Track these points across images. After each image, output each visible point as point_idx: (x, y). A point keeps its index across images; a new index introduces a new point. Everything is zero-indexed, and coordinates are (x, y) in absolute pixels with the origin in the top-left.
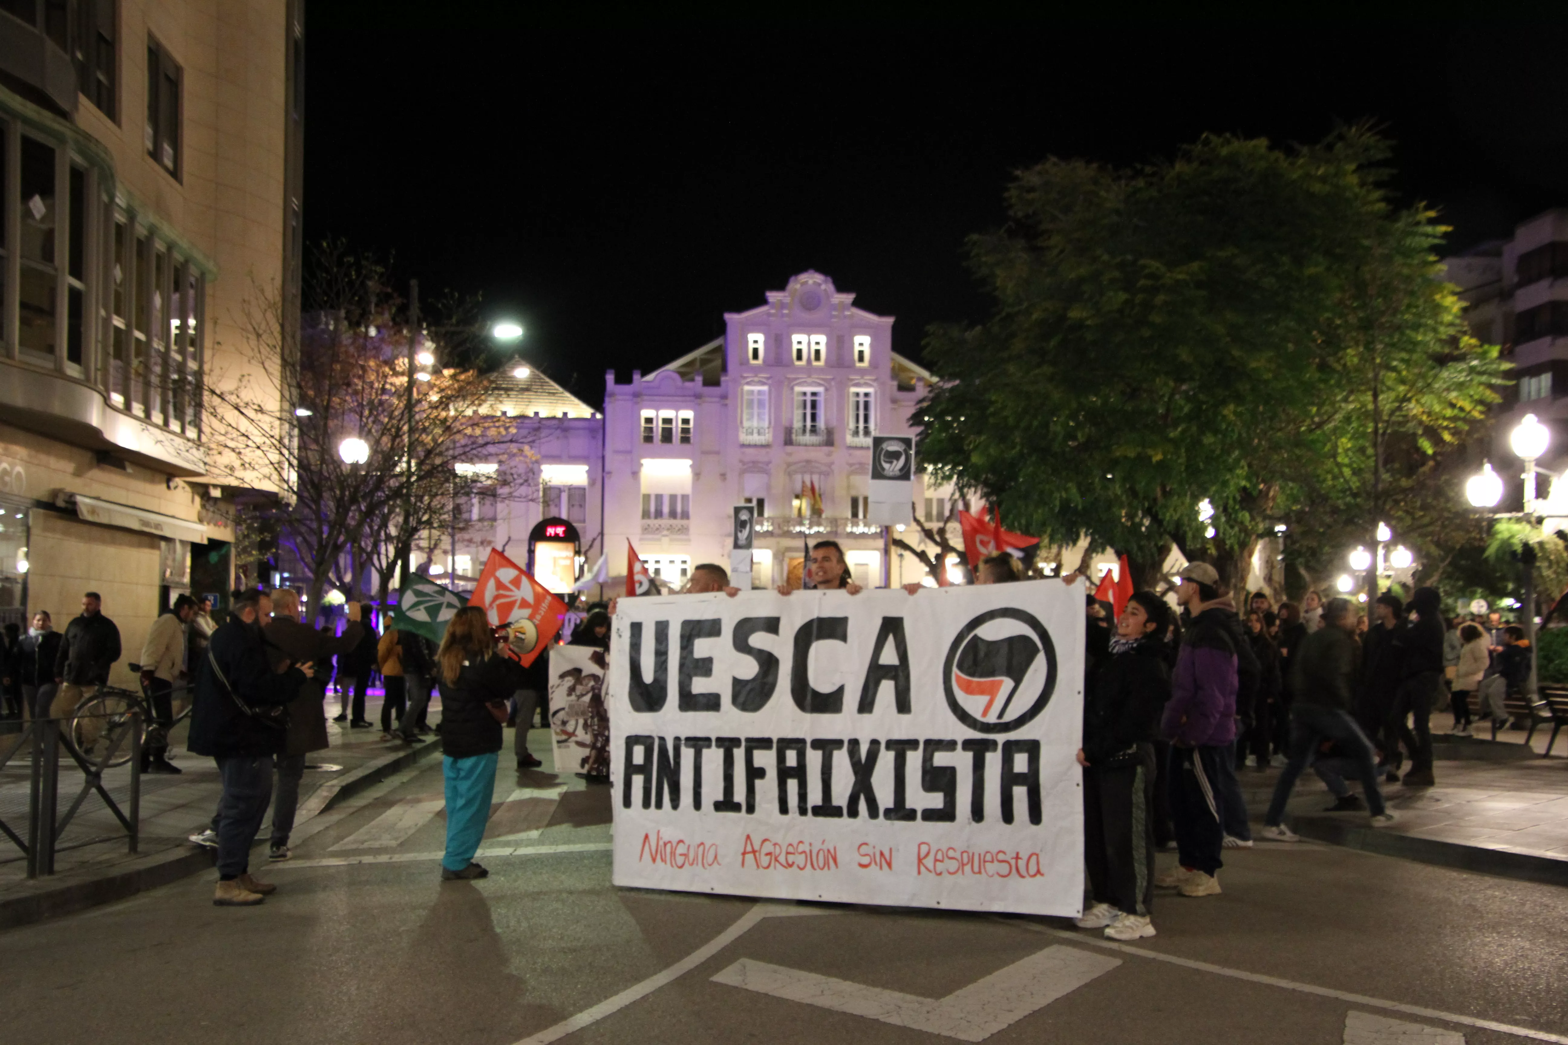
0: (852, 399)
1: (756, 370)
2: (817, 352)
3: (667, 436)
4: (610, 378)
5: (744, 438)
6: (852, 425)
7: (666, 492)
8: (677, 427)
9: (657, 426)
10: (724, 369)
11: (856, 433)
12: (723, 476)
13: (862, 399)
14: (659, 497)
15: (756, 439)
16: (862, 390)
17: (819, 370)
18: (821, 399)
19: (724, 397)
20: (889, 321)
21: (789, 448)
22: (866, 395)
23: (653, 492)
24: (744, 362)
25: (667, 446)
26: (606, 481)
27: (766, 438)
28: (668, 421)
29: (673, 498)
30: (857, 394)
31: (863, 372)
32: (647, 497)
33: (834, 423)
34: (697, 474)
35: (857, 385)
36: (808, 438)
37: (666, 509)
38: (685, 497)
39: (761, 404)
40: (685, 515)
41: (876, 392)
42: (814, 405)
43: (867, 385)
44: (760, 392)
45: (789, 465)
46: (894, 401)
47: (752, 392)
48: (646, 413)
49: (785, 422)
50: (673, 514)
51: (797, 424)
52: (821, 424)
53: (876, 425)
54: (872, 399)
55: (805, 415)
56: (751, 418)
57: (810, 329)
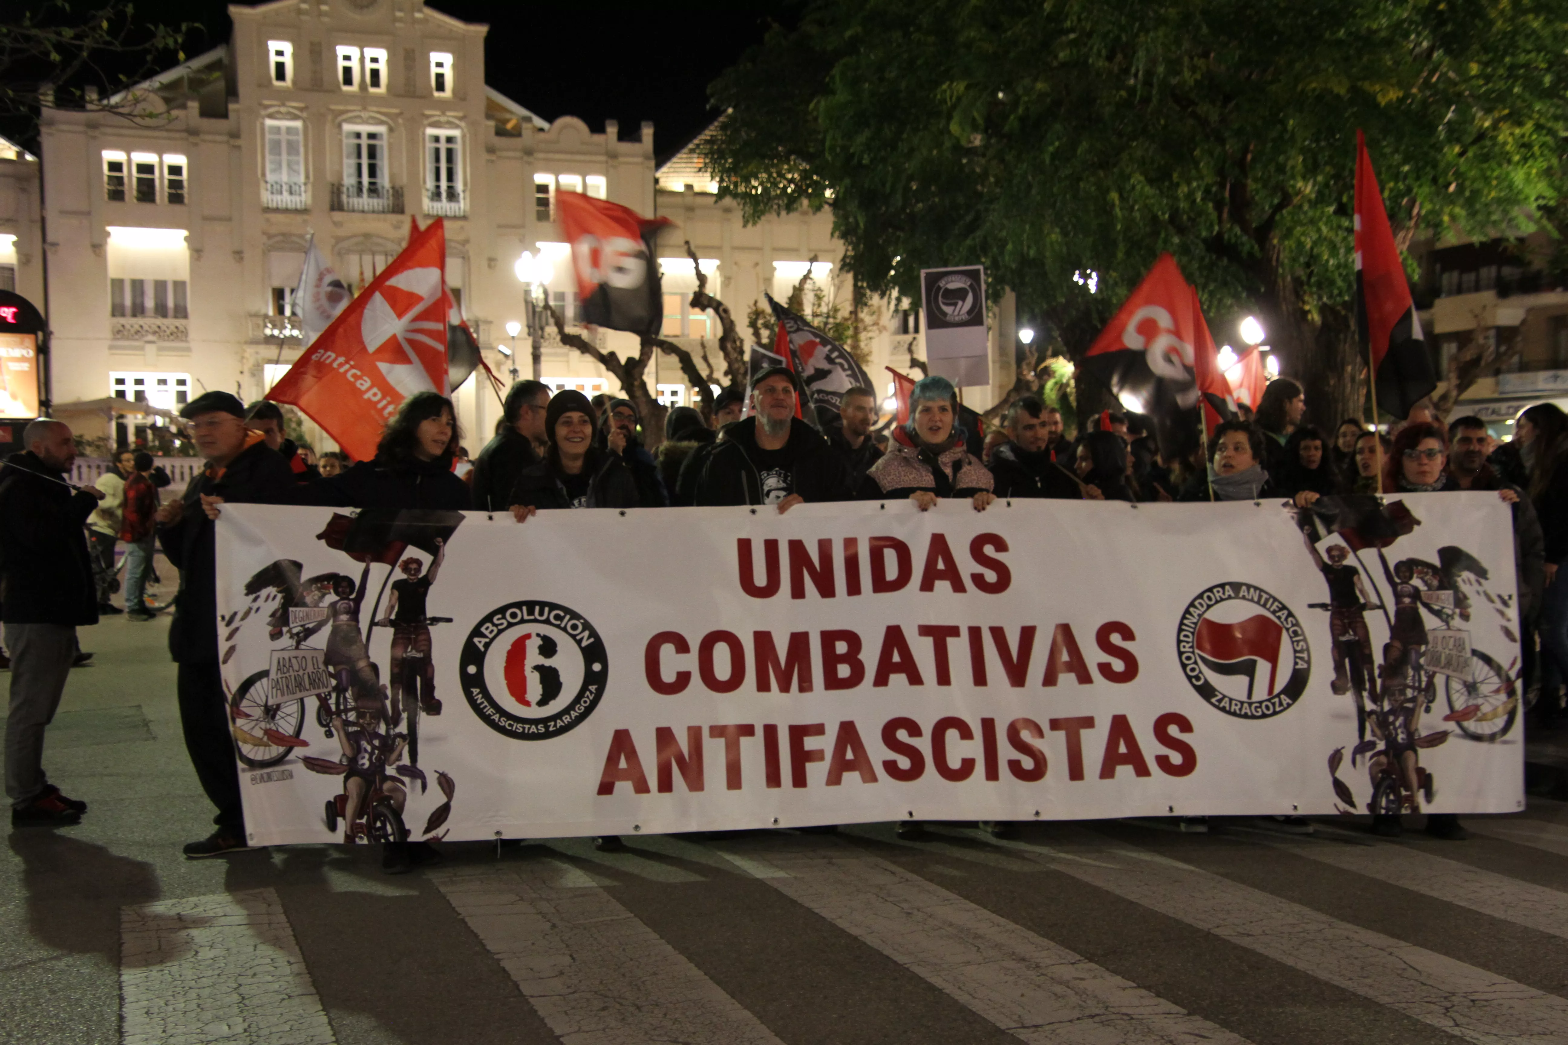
0: (430, 146)
1: (283, 96)
2: (375, 73)
3: (146, 191)
4: (47, 96)
5: (267, 198)
6: (430, 184)
7: (149, 277)
8: (161, 180)
9: (131, 176)
10: (232, 92)
11: (437, 195)
12: (239, 255)
13: (443, 146)
14: (138, 285)
15: (285, 200)
16: (443, 133)
17: (378, 98)
18: (383, 144)
19: (235, 135)
20: (482, 30)
21: (337, 216)
22: (449, 140)
23: (127, 276)
24: (264, 84)
25: (147, 207)
26: (50, 257)
27: (303, 199)
28: (144, 169)
29: (160, 286)
30: (437, 139)
31: (443, 105)
32: (118, 284)
33: (404, 180)
34: (197, 251)
35: (436, 125)
36: (366, 201)
37: (150, 303)
38: (179, 285)
39: (292, 148)
40: (181, 312)
41: (464, 136)
42: (372, 152)
43: (451, 125)
44: (289, 130)
45: (339, 240)
46: (491, 150)
47: (278, 130)
48: (110, 155)
49: (330, 177)
50: (161, 310)
51: (349, 180)
52: (384, 180)
53: (465, 184)
54: (458, 147)
55: (359, 167)
56: (278, 168)
57: (363, 38)
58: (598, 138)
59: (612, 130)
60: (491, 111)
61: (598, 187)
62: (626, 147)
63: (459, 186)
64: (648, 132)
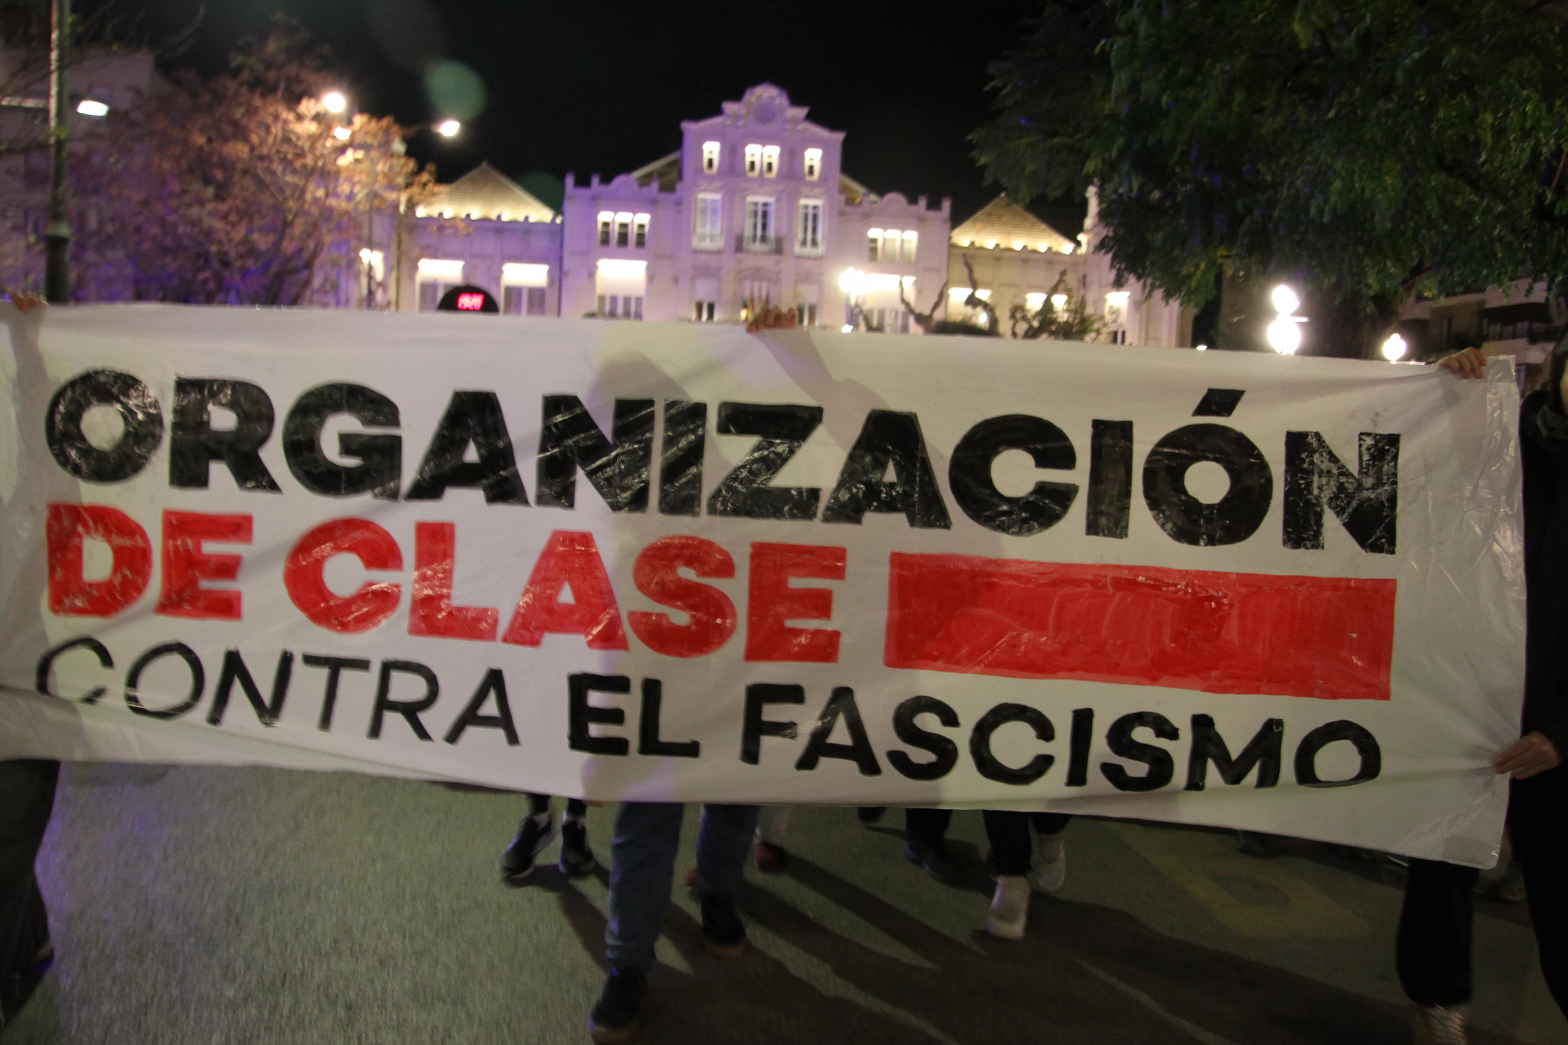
0: (802, 211)
1: (711, 179)
2: (770, 164)
3: (623, 239)
4: (570, 180)
5: (696, 243)
6: (800, 235)
7: (621, 294)
8: (633, 232)
9: (615, 231)
10: (680, 177)
11: (804, 243)
12: (676, 280)
13: (811, 212)
14: (614, 299)
15: (708, 245)
16: (811, 202)
17: (771, 181)
18: (772, 210)
19: (679, 203)
20: (840, 136)
21: (740, 256)
22: (815, 207)
23: (609, 293)
24: (699, 170)
25: (622, 250)
26: (564, 283)
27: (718, 244)
28: (624, 226)
29: (627, 300)
30: (807, 207)
31: (813, 185)
32: (602, 299)
33: (783, 232)
34: (651, 276)
35: (807, 197)
36: (758, 246)
37: (620, 310)
38: (639, 300)
39: (714, 212)
40: (638, 316)
41: (824, 205)
42: (765, 215)
43: (817, 198)
44: (713, 201)
45: (739, 272)
46: (842, 214)
47: (705, 201)
48: (604, 216)
49: (736, 230)
50: (627, 314)
51: (748, 232)
52: (771, 233)
53: (823, 236)
54: (820, 212)
55: (755, 225)
56: (704, 224)
57: (764, 140)
58: (913, 208)
59: (923, 202)
60: (844, 189)
61: (910, 241)
62: (931, 214)
63: (820, 236)
64: (946, 205)
